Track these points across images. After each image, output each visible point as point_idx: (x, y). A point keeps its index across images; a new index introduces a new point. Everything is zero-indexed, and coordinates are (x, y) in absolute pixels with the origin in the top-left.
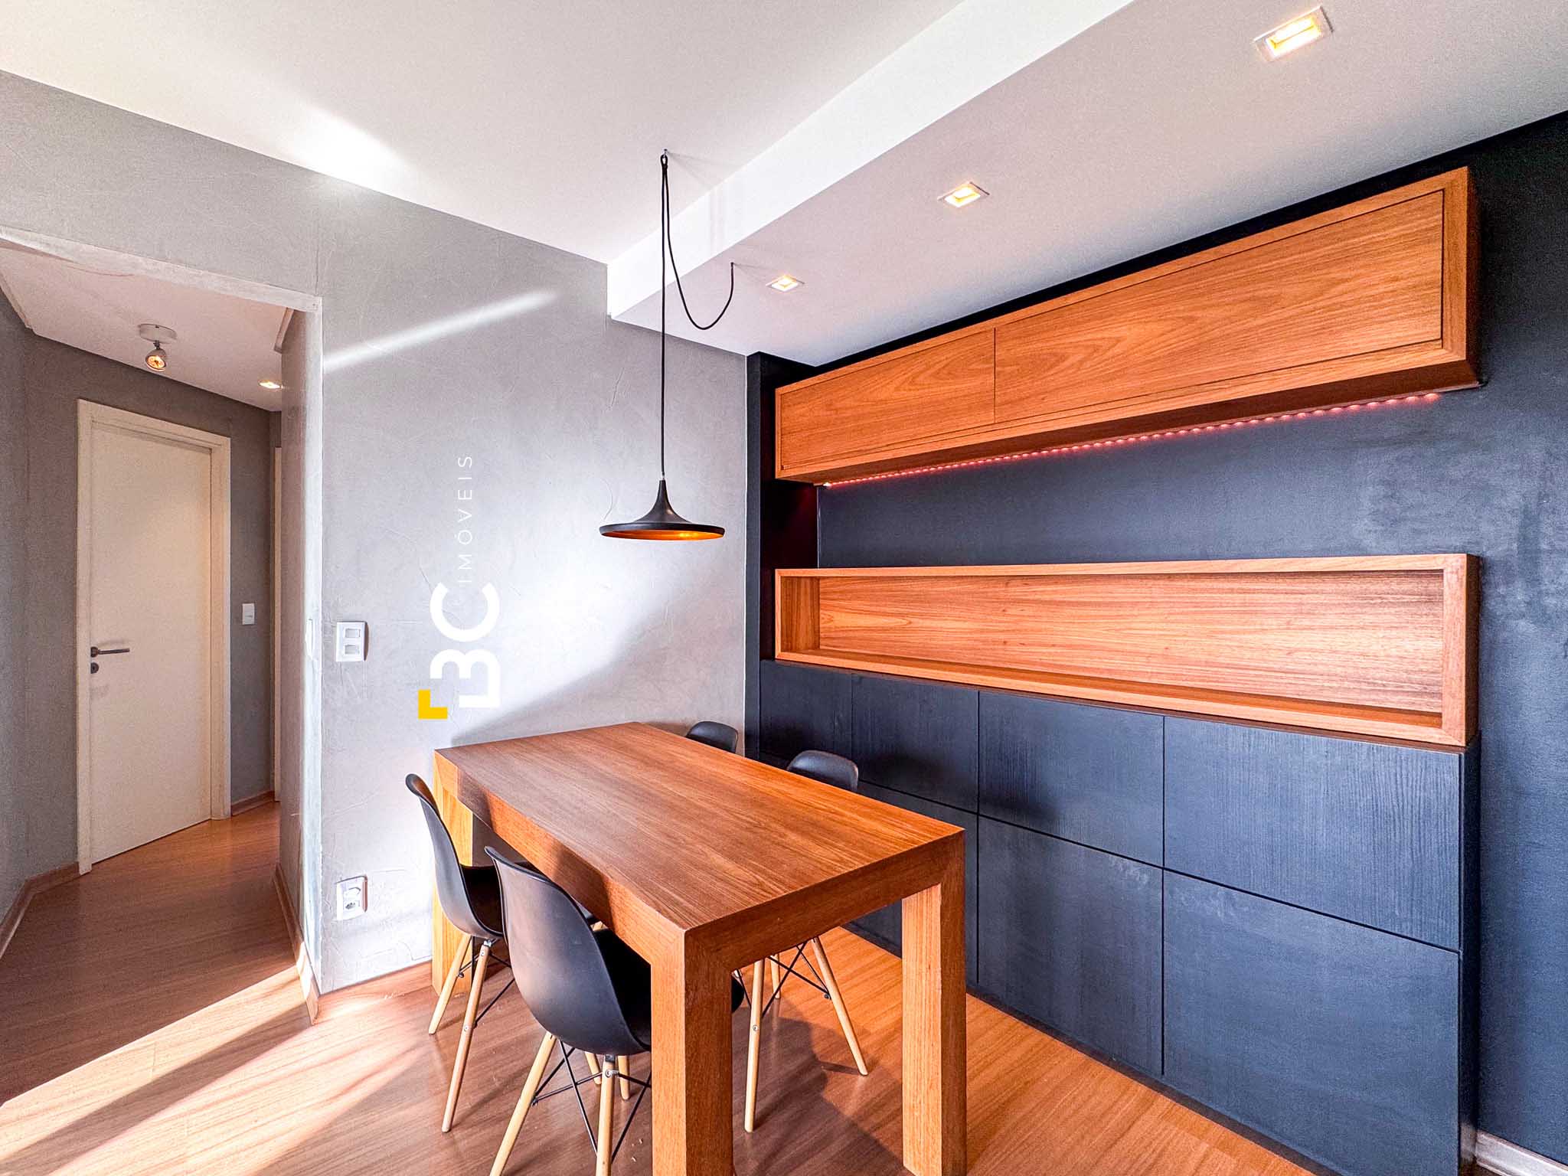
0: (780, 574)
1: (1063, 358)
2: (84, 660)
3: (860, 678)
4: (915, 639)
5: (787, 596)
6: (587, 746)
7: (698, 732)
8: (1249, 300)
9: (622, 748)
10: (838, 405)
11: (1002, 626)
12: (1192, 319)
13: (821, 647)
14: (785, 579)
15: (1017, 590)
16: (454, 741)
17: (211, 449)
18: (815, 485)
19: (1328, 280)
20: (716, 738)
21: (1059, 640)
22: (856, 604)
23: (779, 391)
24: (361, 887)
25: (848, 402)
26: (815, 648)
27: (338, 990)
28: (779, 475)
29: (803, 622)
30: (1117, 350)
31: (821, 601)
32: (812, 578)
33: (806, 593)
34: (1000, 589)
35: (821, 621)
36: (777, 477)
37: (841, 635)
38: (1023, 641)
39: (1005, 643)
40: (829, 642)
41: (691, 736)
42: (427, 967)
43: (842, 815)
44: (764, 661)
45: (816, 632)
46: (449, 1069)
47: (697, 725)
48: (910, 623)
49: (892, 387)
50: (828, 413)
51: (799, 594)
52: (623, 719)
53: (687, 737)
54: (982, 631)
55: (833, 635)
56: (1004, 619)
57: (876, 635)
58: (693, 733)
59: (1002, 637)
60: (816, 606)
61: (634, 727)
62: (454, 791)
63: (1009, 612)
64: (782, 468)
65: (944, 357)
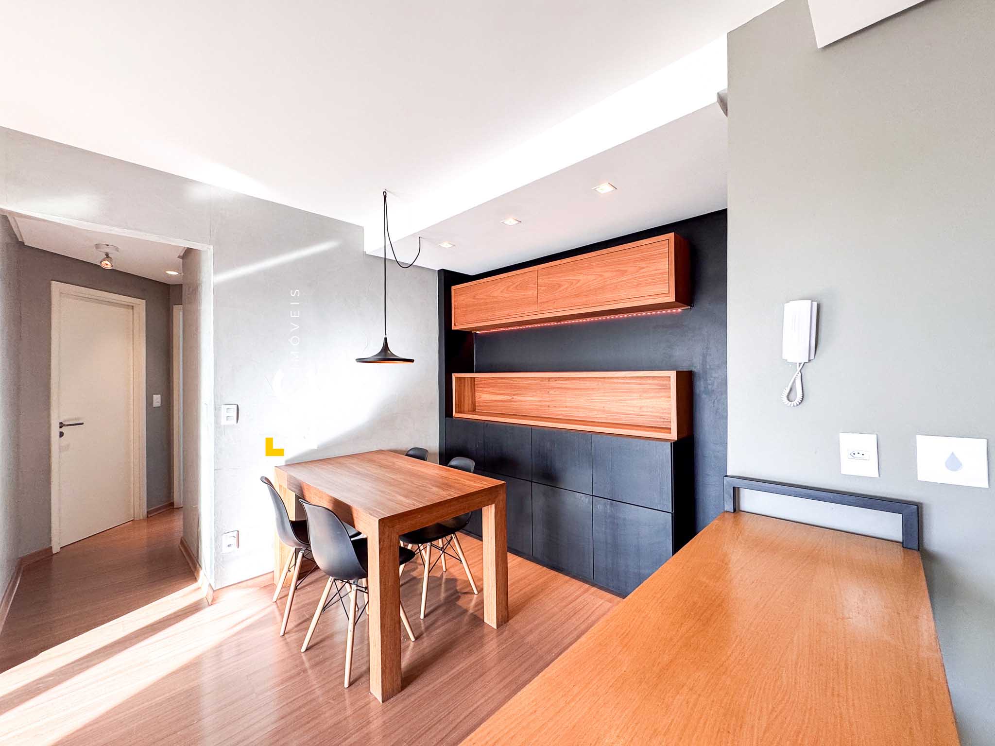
0: (454, 375)
1: (560, 286)
2: (55, 430)
3: (486, 424)
4: (514, 405)
5: (458, 386)
6: (355, 461)
7: (411, 453)
8: (617, 271)
9: (371, 461)
10: (477, 297)
11: (548, 399)
12: (601, 276)
13: (476, 410)
14: (457, 378)
15: (553, 383)
16: (286, 461)
17: (133, 307)
18: (473, 332)
19: (639, 267)
20: (420, 455)
21: (568, 404)
22: (490, 389)
23: (453, 288)
24: (236, 536)
25: (482, 296)
26: (473, 411)
27: (223, 588)
28: (454, 328)
29: (467, 398)
30: (578, 284)
31: (476, 388)
32: (471, 378)
33: (468, 385)
34: (546, 382)
35: (476, 398)
36: (453, 329)
37: (486, 404)
38: (555, 406)
39: (549, 406)
40: (479, 408)
41: (407, 455)
42: (271, 574)
43: (460, 480)
44: (447, 418)
45: (474, 404)
46: (282, 615)
47: (411, 449)
48: (513, 398)
49: (499, 291)
50: (474, 300)
51: (464, 385)
52: (375, 448)
53: (406, 455)
54: (540, 401)
55: (481, 404)
56: (548, 396)
57: (499, 404)
58: (408, 453)
59: (547, 404)
60: (473, 391)
61: (380, 452)
62: (285, 486)
63: (550, 393)
64: (455, 325)
65: (518, 280)
